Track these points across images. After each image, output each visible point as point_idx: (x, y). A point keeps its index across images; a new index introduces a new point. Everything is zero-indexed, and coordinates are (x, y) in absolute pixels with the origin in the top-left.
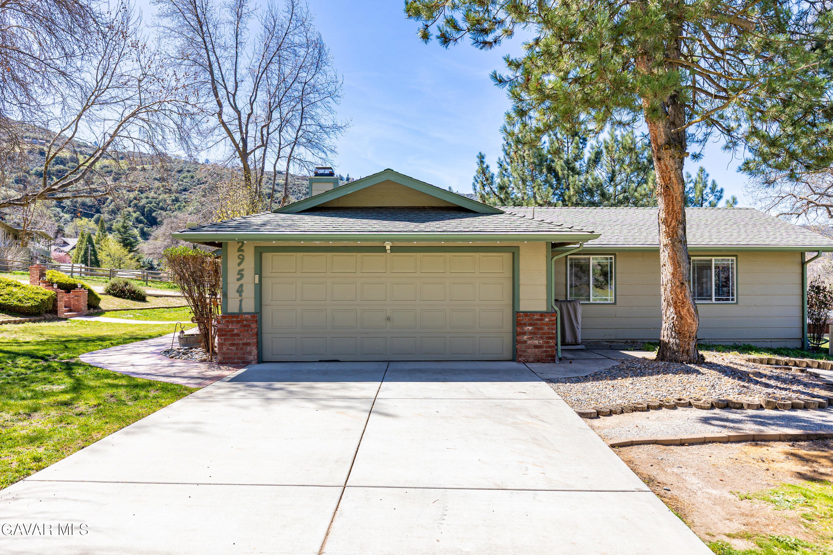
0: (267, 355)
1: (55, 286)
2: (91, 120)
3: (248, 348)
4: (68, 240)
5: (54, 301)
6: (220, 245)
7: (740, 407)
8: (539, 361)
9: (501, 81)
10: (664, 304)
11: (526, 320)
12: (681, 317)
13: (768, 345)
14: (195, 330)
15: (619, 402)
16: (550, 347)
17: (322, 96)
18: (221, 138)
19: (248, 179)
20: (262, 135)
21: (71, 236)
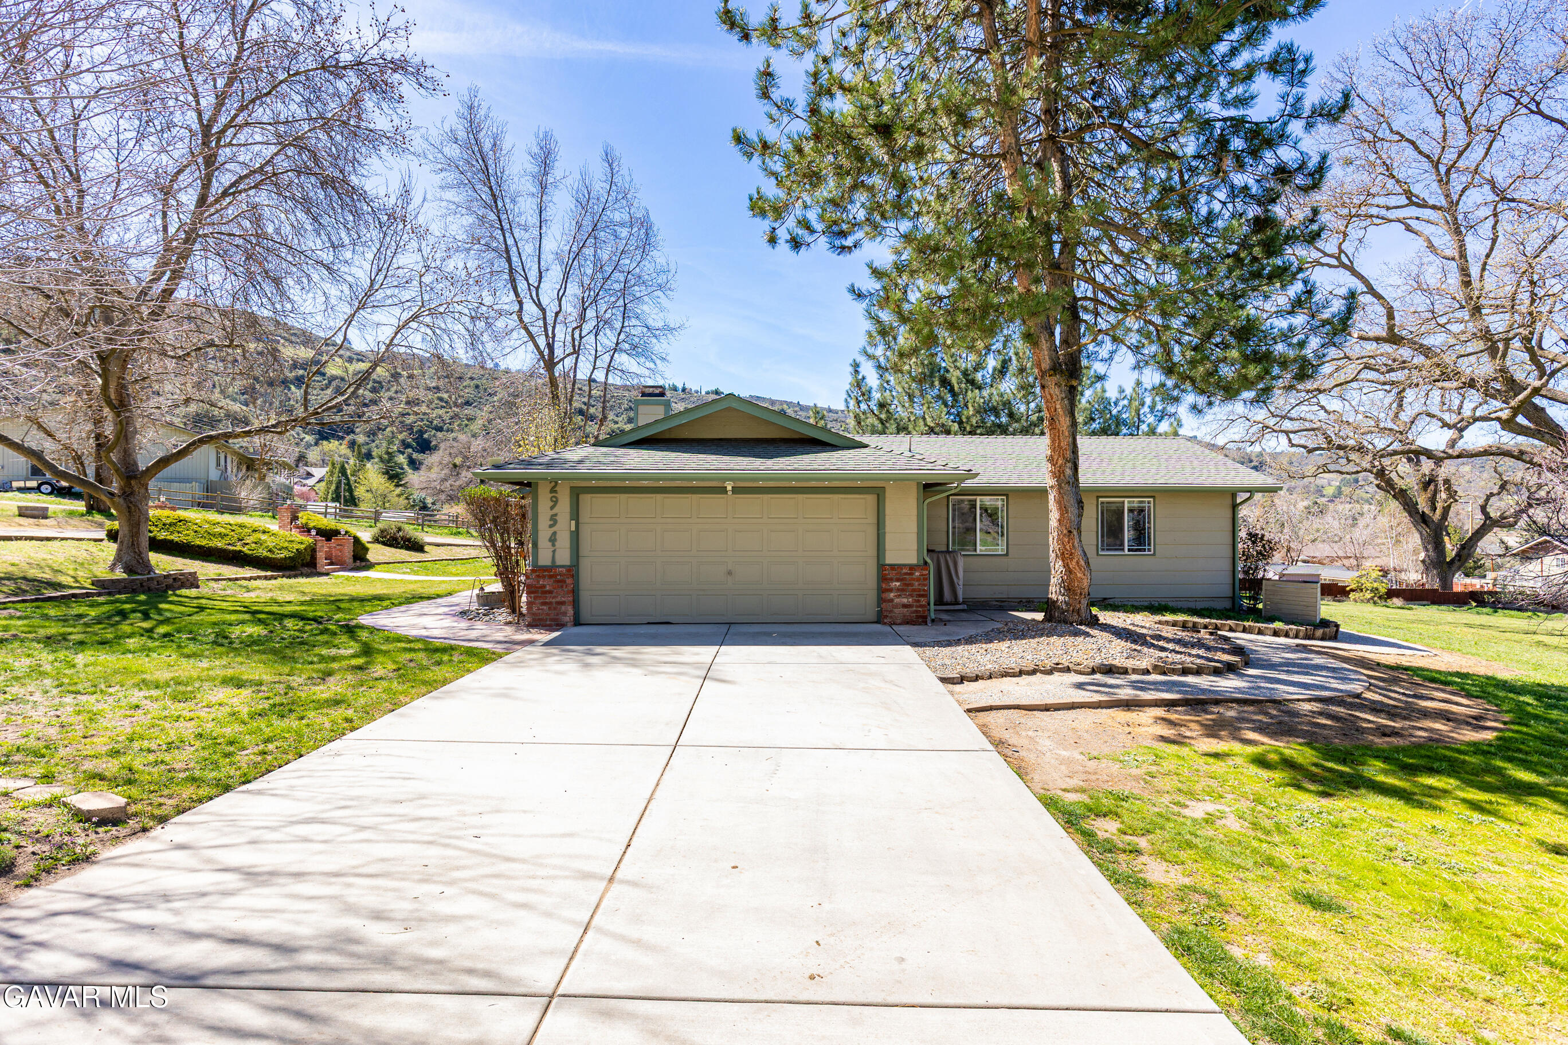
0: (585, 616)
1: (314, 532)
2: (362, 327)
3: (563, 608)
4: (313, 470)
5: (313, 550)
6: (529, 485)
7: (1125, 671)
8: (907, 623)
9: (859, 295)
10: (1052, 556)
11: (892, 574)
12: (1069, 571)
13: (1192, 605)
14: (497, 587)
15: (989, 666)
16: (921, 606)
17: (650, 290)
18: (520, 342)
19: (555, 397)
20: (573, 340)
21: (316, 465)
